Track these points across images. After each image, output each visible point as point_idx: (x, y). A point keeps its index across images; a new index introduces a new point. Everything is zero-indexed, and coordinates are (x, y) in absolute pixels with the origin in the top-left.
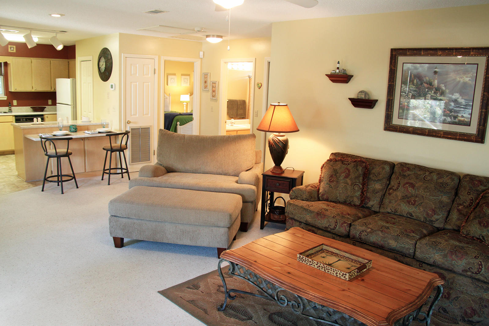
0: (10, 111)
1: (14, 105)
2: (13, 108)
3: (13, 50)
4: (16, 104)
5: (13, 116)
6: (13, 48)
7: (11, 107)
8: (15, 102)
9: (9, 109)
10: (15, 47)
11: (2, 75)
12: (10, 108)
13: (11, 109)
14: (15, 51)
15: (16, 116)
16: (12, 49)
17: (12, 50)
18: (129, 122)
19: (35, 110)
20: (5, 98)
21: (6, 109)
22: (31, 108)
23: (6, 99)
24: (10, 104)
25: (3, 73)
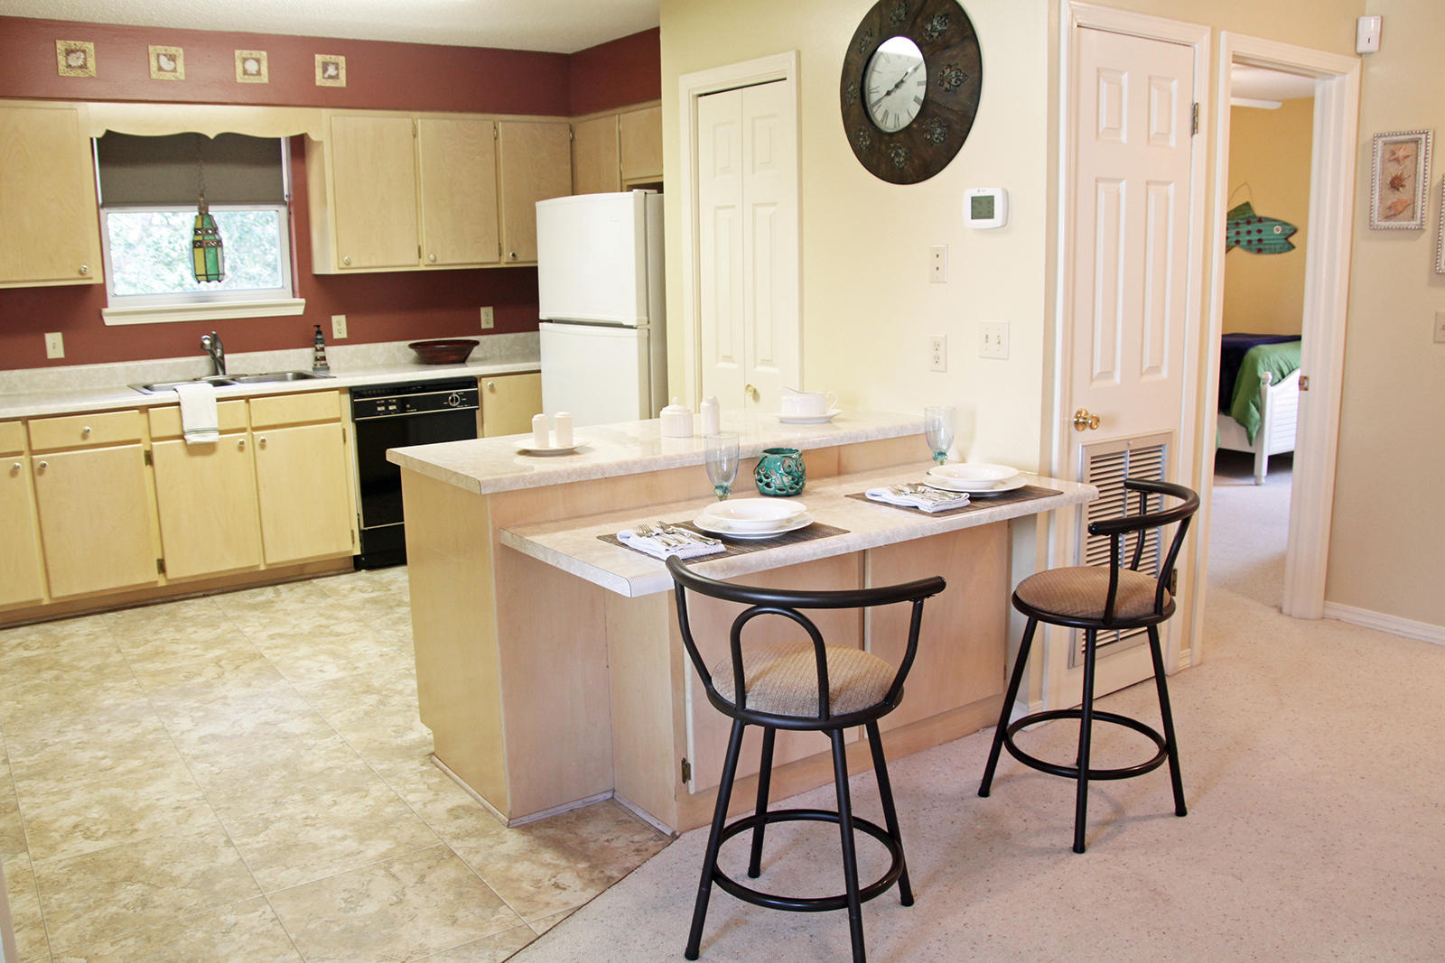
0: (321, 363)
1: (336, 335)
2: (331, 351)
3: (336, 77)
4: (344, 335)
5: (342, 390)
6: (337, 67)
7: (323, 349)
8: (339, 325)
9: (317, 359)
10: (342, 60)
11: (285, 203)
12: (320, 354)
13: (324, 358)
14: (342, 82)
15: (355, 392)
16: (331, 71)
17: (330, 77)
18: (1081, 423)
19: (428, 356)
20: (297, 307)
21: (301, 358)
22: (412, 346)
23: (299, 311)
24: (319, 332)
25: (286, 193)
